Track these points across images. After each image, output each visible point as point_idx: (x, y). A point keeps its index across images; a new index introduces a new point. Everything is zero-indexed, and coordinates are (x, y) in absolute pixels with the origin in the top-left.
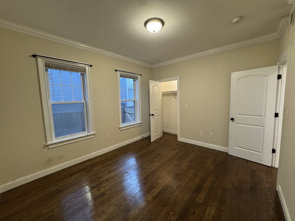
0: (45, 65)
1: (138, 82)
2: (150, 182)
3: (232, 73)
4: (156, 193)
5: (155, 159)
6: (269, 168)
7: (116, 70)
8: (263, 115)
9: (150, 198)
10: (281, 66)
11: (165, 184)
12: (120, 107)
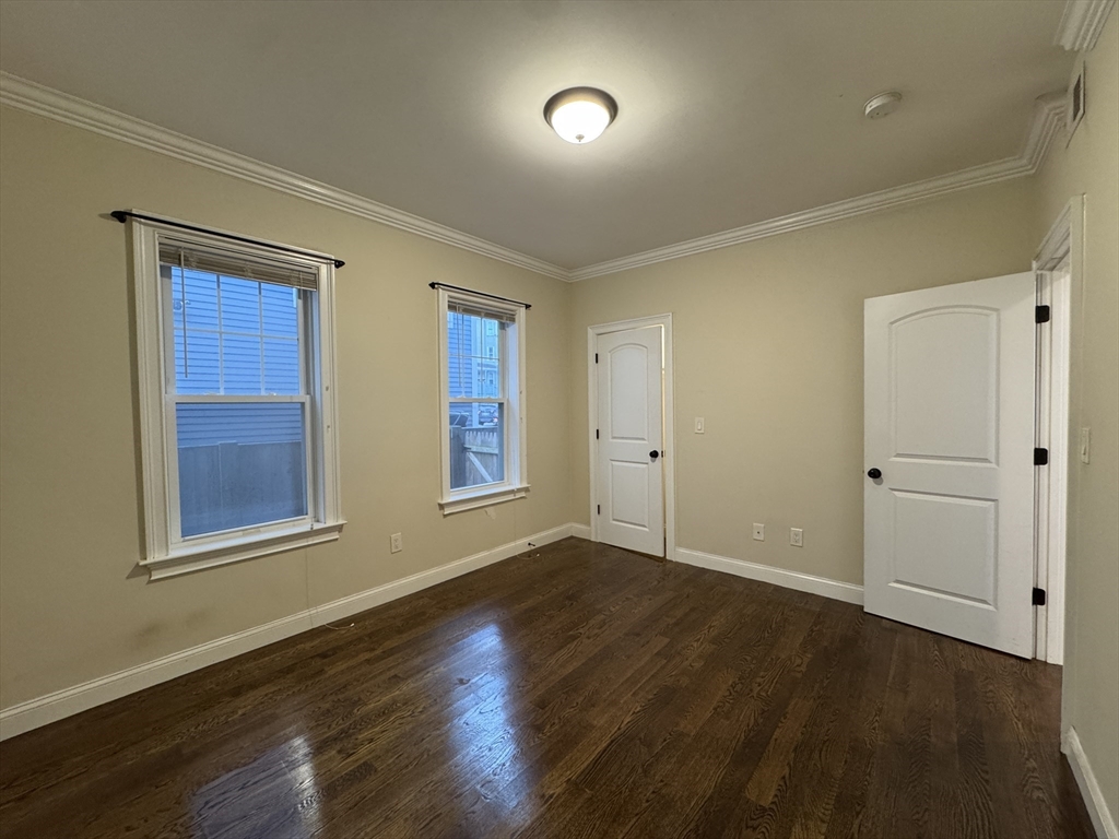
0: (160, 252)
1: (516, 332)
2: (556, 721)
3: (868, 302)
4: (583, 767)
5: (581, 631)
6: (1027, 665)
7: (433, 285)
8: (991, 456)
9: (556, 785)
10: (1047, 273)
11: (619, 729)
12: (446, 428)
